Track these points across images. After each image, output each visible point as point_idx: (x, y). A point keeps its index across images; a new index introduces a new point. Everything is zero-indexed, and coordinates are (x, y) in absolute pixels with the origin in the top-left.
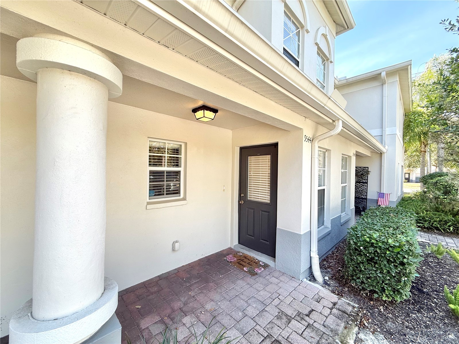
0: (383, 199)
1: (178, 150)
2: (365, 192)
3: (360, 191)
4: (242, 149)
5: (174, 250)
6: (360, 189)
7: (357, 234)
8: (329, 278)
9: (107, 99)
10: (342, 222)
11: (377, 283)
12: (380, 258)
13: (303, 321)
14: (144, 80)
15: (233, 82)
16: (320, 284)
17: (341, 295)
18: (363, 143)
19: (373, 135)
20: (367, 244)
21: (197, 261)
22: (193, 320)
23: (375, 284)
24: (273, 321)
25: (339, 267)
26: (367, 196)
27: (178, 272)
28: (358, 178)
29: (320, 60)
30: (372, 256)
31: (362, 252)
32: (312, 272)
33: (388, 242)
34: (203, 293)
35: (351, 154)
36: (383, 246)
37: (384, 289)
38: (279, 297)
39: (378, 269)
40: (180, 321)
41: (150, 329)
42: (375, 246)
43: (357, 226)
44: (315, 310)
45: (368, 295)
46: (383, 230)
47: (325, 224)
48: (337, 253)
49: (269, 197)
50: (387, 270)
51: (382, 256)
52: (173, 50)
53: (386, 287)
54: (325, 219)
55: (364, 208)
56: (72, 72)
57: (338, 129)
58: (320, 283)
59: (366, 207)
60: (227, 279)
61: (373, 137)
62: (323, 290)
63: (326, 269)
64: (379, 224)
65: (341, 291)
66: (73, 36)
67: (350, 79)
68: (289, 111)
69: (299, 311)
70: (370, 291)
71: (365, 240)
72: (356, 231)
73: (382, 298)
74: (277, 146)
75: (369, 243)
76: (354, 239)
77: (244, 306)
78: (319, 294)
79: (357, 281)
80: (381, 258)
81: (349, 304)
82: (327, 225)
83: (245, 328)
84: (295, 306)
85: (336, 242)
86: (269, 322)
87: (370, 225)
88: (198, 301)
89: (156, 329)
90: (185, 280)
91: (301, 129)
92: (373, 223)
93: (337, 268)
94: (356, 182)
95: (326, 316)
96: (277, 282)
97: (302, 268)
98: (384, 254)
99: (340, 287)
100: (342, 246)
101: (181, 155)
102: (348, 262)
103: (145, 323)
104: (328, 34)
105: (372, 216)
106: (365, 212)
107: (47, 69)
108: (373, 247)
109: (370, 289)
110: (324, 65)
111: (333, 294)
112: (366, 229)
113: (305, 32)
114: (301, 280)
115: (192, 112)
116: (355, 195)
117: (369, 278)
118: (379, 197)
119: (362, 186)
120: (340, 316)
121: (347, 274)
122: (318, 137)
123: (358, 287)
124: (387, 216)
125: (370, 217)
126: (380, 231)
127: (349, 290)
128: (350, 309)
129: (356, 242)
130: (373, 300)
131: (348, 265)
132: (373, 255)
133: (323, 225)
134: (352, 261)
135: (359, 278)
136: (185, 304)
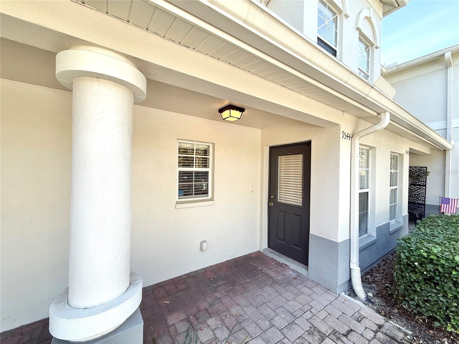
0: (448, 205)
1: (206, 151)
2: (423, 197)
3: (415, 195)
4: (271, 148)
5: (201, 249)
6: (416, 193)
7: (411, 247)
8: (373, 294)
9: (133, 103)
10: (391, 230)
11: (438, 309)
12: (443, 278)
13: (340, 341)
14: (167, 82)
15: (258, 77)
16: (362, 301)
17: (389, 317)
18: (419, 138)
19: (434, 129)
20: (424, 260)
21: (225, 262)
22: (217, 322)
23: (435, 310)
24: (304, 336)
25: (387, 283)
26: (425, 201)
27: (206, 271)
28: (413, 180)
29: (363, 47)
30: (431, 275)
31: (417, 268)
32: (352, 286)
33: (454, 260)
34: (229, 295)
35: (403, 152)
36: (447, 264)
37: (449, 317)
38: (311, 310)
39: (440, 292)
40: (205, 322)
41: (177, 325)
42: (435, 263)
43: (410, 237)
44: (354, 331)
45: (427, 322)
46: (448, 244)
47: (369, 232)
48: (384, 266)
49: (301, 199)
50: (452, 294)
51: (445, 276)
52: (194, 50)
53: (452, 315)
54: (369, 226)
55: (421, 215)
56: (99, 79)
57: (385, 123)
58: (362, 299)
59: (424, 214)
60: (254, 284)
61: (433, 131)
62: (366, 308)
63: (370, 284)
64: (441, 236)
65: (389, 313)
66: (99, 45)
67: (401, 65)
68: (323, 105)
69: (334, 329)
70: (429, 317)
71: (421, 255)
72: (409, 243)
73: (446, 328)
74: (310, 144)
75: (427, 259)
76: (405, 253)
77: (271, 315)
78: (360, 312)
79: (411, 302)
80: (445, 279)
81: (399, 329)
82: (371, 233)
83: (271, 340)
84: (330, 322)
85: (383, 253)
86: (299, 336)
87: (428, 237)
88: (223, 303)
89: (182, 327)
90: (212, 280)
91: (338, 125)
92: (432, 234)
93: (384, 284)
94: (411, 185)
95: (368, 340)
96: (310, 293)
97: (339, 281)
98: (448, 274)
99: (387, 307)
100: (391, 259)
101: (209, 156)
102: (398, 279)
103: (173, 319)
104: (372, 16)
105: (431, 225)
106: (421, 220)
107: (79, 78)
108: (432, 264)
109: (428, 315)
110: (368, 52)
111: (378, 315)
112: (423, 241)
113: (344, 18)
114: (338, 293)
115: (219, 112)
116: (409, 200)
117: (428, 301)
118: (442, 203)
119: (418, 190)
120: (387, 342)
121: (397, 293)
122: (359, 133)
123: (412, 311)
124: (454, 227)
125: (429, 226)
126: (442, 245)
127: (400, 312)
128: (401, 335)
129: (409, 257)
130: (433, 329)
131: (399, 282)
132: (433, 274)
133: (367, 233)
134: (403, 279)
135: (412, 300)
136: (211, 305)
